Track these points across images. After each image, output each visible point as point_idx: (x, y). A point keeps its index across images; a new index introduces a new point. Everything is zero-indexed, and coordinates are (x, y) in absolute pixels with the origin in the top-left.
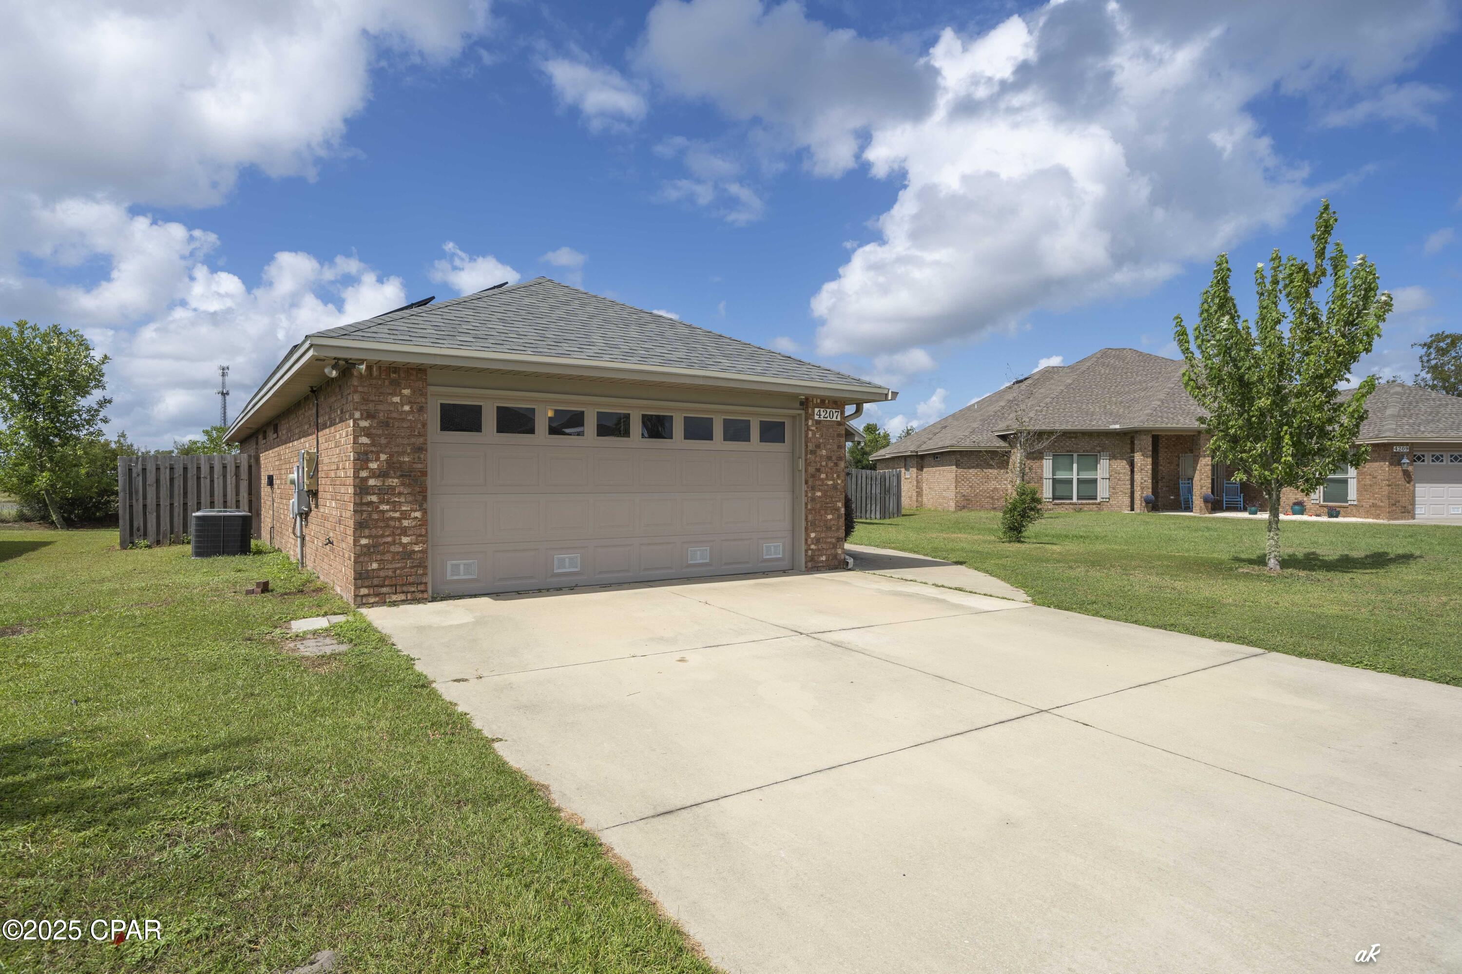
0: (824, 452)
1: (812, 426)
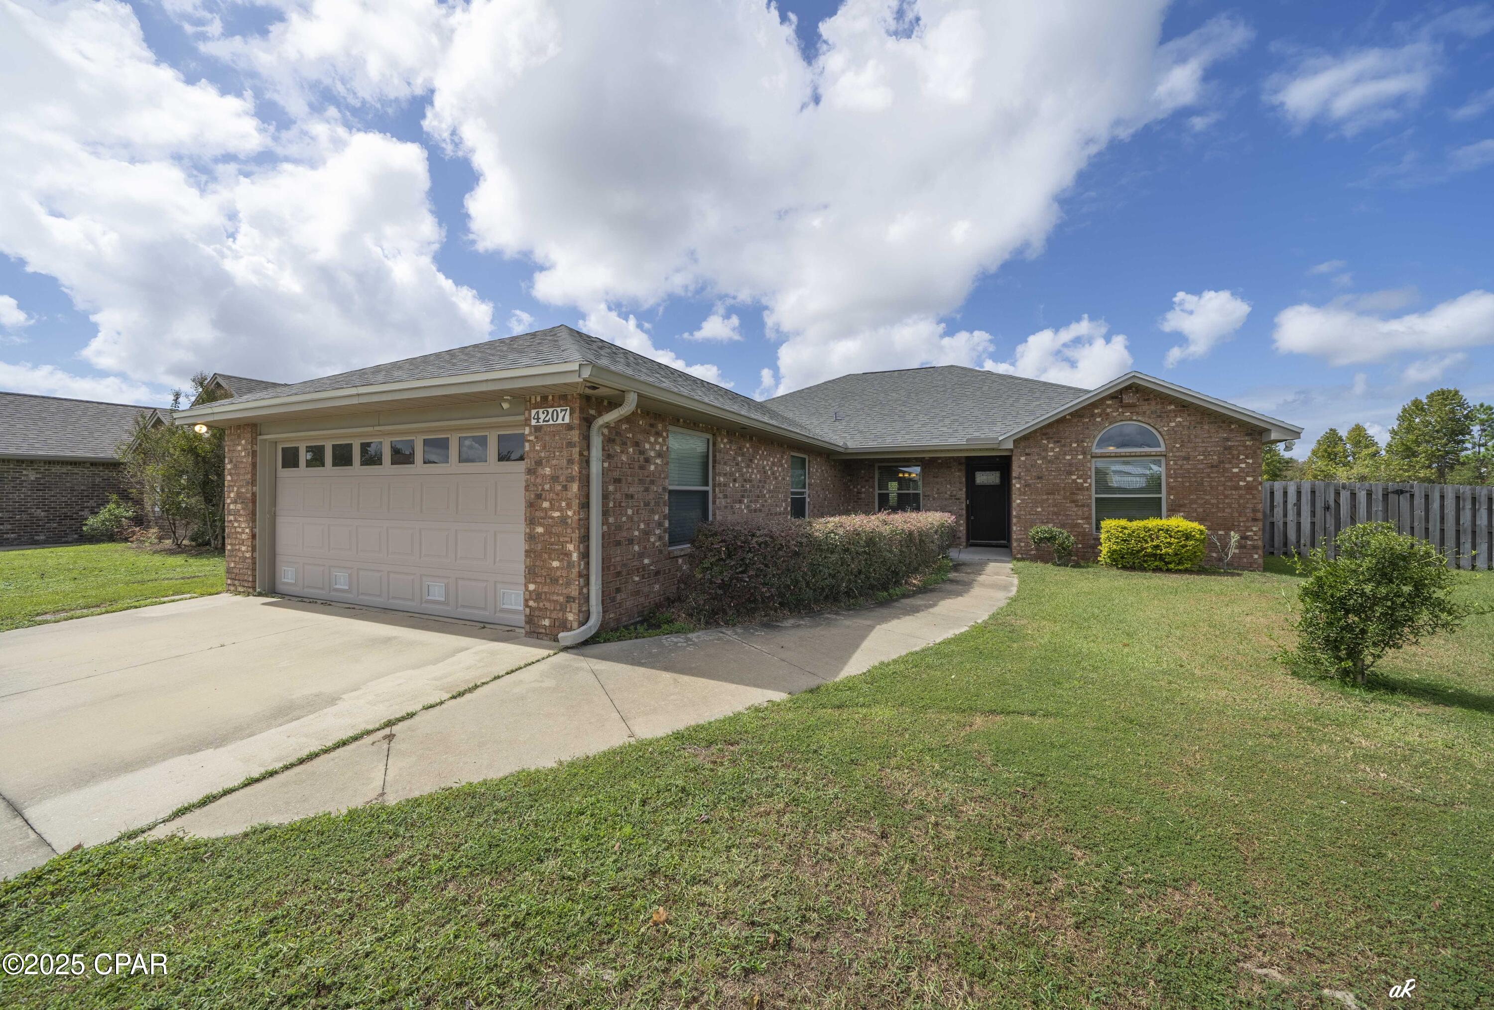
0: (548, 471)
1: (530, 434)
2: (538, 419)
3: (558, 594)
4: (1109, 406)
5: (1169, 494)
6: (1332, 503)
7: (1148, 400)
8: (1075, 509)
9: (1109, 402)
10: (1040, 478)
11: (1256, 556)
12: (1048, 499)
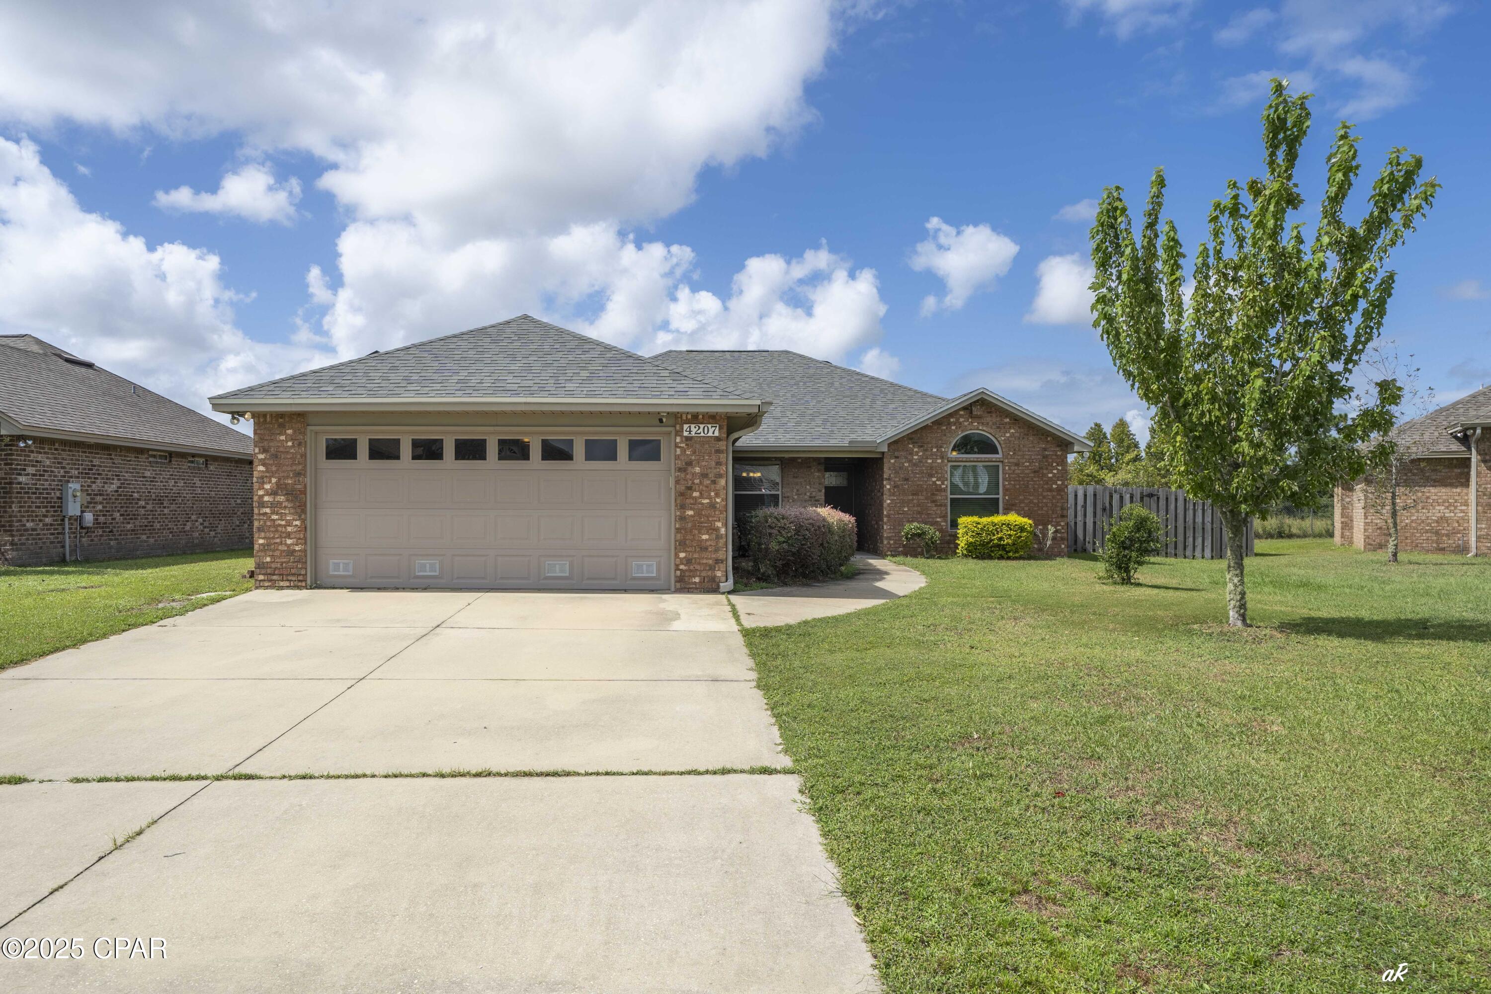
1: (681, 443)
2: (690, 431)
3: (707, 558)
4: (962, 416)
5: (1004, 495)
7: (990, 412)
8: (935, 508)
9: (962, 413)
10: (907, 480)
11: (1063, 546)
12: (913, 500)
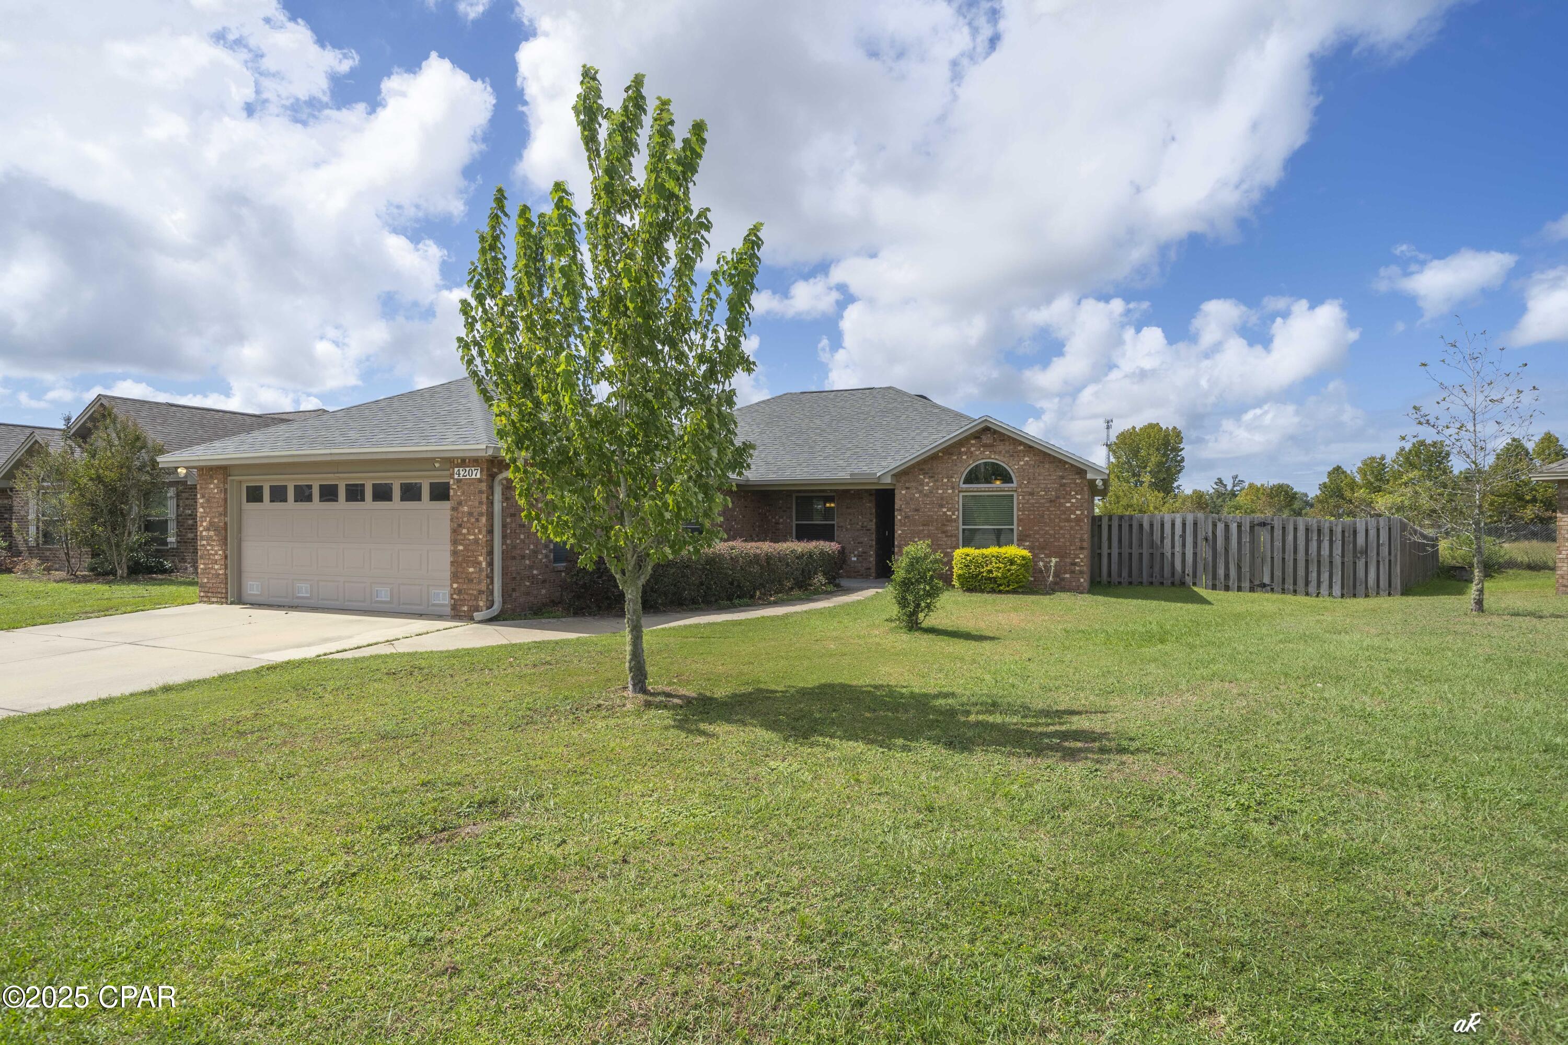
0: (466, 509)
1: (454, 484)
2: (459, 474)
3: (473, 590)
4: (973, 445)
5: (1018, 525)
6: (1210, 534)
7: (1003, 440)
8: (945, 539)
9: (973, 442)
10: (917, 510)
11: (1082, 580)
12: (923, 530)
